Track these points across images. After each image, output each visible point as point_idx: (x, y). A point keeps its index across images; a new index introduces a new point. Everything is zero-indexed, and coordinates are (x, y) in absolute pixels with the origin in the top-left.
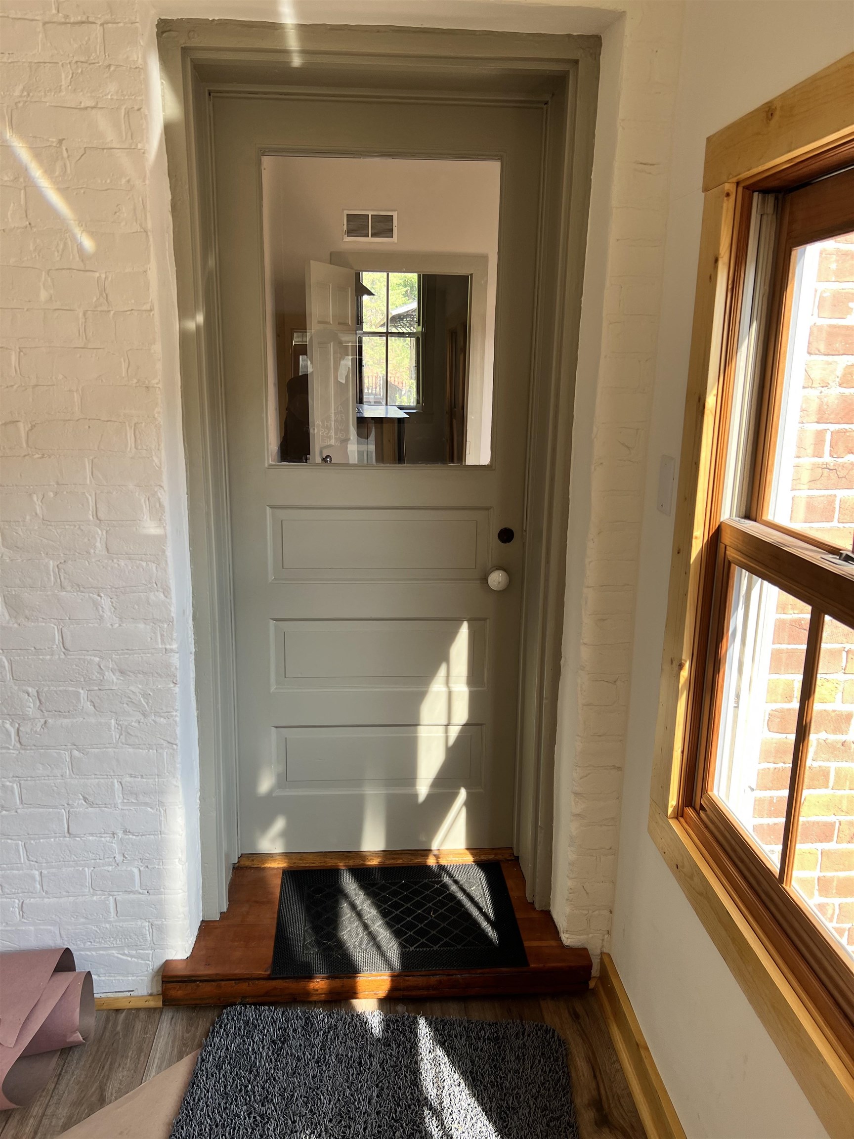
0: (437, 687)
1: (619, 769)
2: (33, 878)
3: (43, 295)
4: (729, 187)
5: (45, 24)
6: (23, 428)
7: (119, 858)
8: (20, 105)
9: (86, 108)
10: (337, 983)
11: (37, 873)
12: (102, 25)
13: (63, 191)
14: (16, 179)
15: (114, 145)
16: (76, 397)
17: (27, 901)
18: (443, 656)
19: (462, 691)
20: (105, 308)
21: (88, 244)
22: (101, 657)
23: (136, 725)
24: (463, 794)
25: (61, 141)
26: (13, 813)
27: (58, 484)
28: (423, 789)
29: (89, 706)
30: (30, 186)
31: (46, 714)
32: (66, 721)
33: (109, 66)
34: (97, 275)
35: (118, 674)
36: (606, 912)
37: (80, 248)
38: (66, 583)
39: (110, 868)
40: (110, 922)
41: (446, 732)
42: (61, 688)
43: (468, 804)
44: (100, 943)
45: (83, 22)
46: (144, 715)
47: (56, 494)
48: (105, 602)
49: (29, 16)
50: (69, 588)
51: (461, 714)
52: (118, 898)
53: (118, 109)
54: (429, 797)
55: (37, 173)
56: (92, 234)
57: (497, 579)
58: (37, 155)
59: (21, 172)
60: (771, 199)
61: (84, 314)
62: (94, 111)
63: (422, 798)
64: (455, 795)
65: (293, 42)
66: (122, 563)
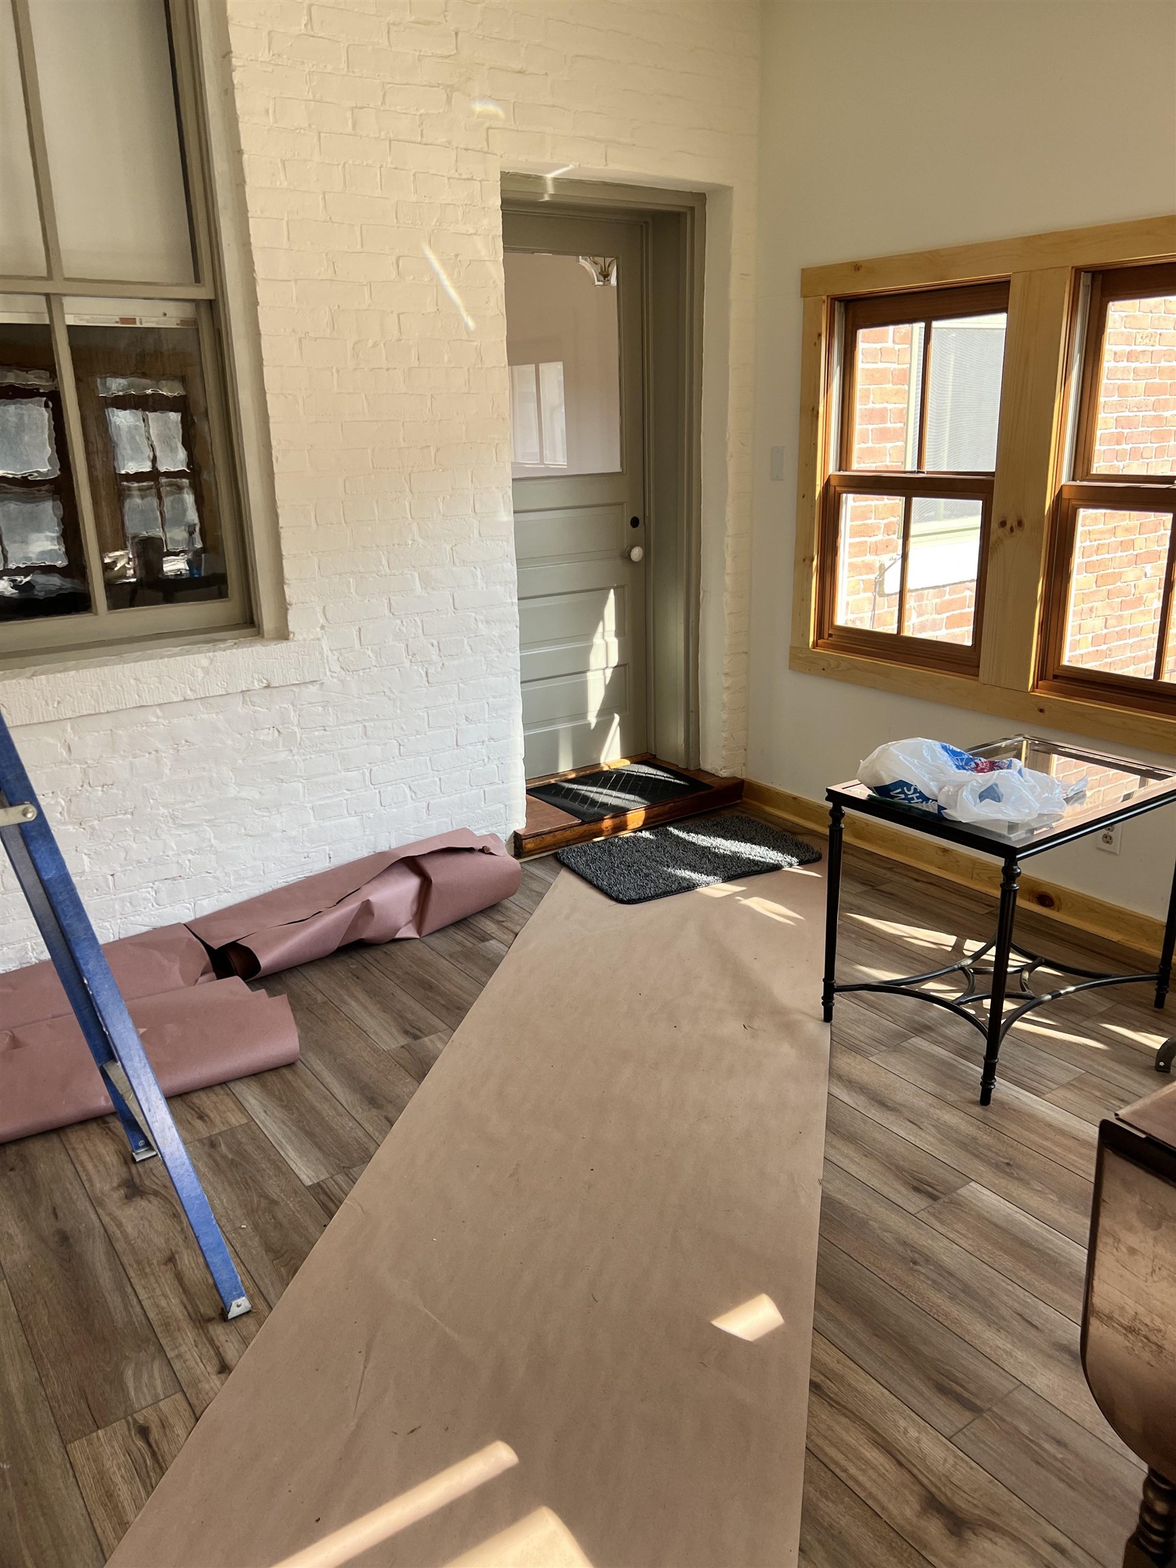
0: (597, 640)
1: (747, 653)
2: (434, 782)
3: (446, 358)
4: (824, 298)
5: (449, 179)
6: (433, 450)
7: (486, 760)
8: (435, 231)
9: (471, 234)
10: (617, 820)
11: (437, 779)
12: (480, 181)
13: (458, 288)
14: (432, 280)
15: (486, 259)
16: (464, 427)
17: (431, 802)
18: (600, 617)
19: (614, 643)
20: (480, 366)
21: (471, 324)
22: (476, 613)
23: (496, 659)
24: (617, 718)
25: (457, 256)
26: (423, 735)
27: (453, 489)
28: (592, 719)
29: (468, 648)
30: (439, 286)
31: (443, 658)
32: (456, 662)
33: (484, 208)
34: (476, 343)
35: (484, 623)
36: (743, 751)
37: (467, 326)
38: (456, 560)
39: (481, 768)
40: (481, 809)
41: (604, 674)
42: (453, 638)
43: (621, 724)
44: (475, 826)
45: (469, 179)
46: (500, 652)
47: (451, 496)
48: (478, 572)
49: (440, 173)
50: (458, 564)
51: (614, 660)
52: (486, 789)
53: (489, 235)
54: (597, 724)
55: (444, 277)
56: (474, 317)
57: (637, 553)
58: (444, 264)
59: (434, 276)
60: (842, 304)
61: (468, 370)
62: (476, 237)
63: (593, 726)
64: (612, 720)
65: (551, 189)
66: (488, 543)
